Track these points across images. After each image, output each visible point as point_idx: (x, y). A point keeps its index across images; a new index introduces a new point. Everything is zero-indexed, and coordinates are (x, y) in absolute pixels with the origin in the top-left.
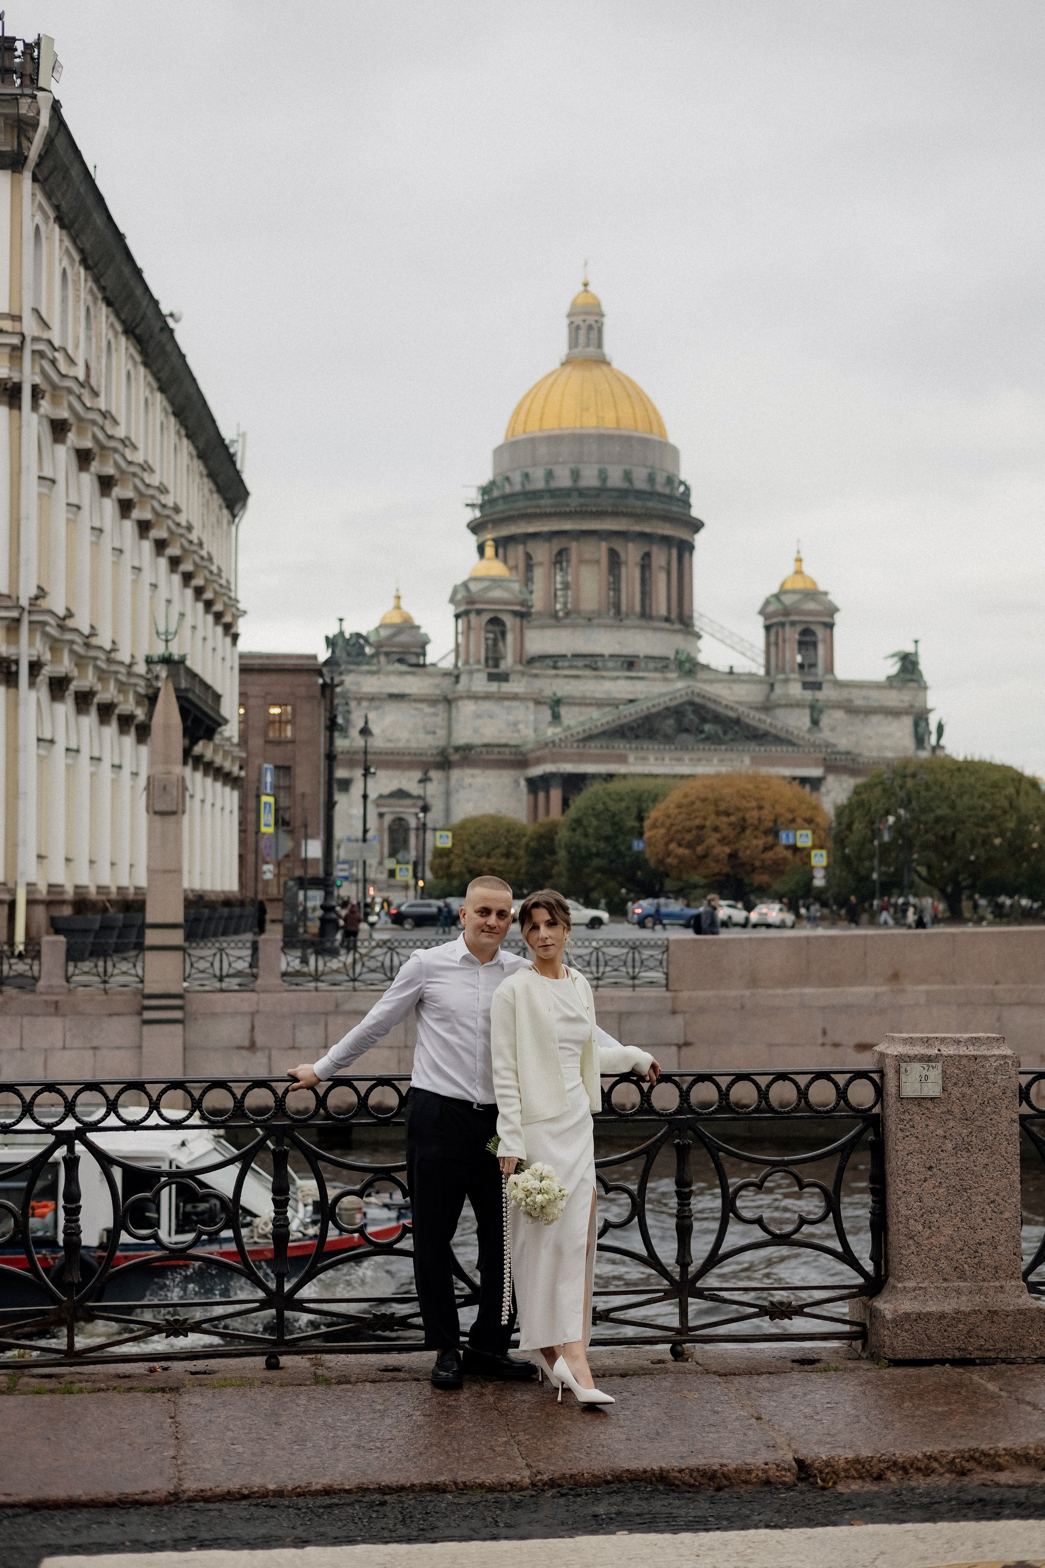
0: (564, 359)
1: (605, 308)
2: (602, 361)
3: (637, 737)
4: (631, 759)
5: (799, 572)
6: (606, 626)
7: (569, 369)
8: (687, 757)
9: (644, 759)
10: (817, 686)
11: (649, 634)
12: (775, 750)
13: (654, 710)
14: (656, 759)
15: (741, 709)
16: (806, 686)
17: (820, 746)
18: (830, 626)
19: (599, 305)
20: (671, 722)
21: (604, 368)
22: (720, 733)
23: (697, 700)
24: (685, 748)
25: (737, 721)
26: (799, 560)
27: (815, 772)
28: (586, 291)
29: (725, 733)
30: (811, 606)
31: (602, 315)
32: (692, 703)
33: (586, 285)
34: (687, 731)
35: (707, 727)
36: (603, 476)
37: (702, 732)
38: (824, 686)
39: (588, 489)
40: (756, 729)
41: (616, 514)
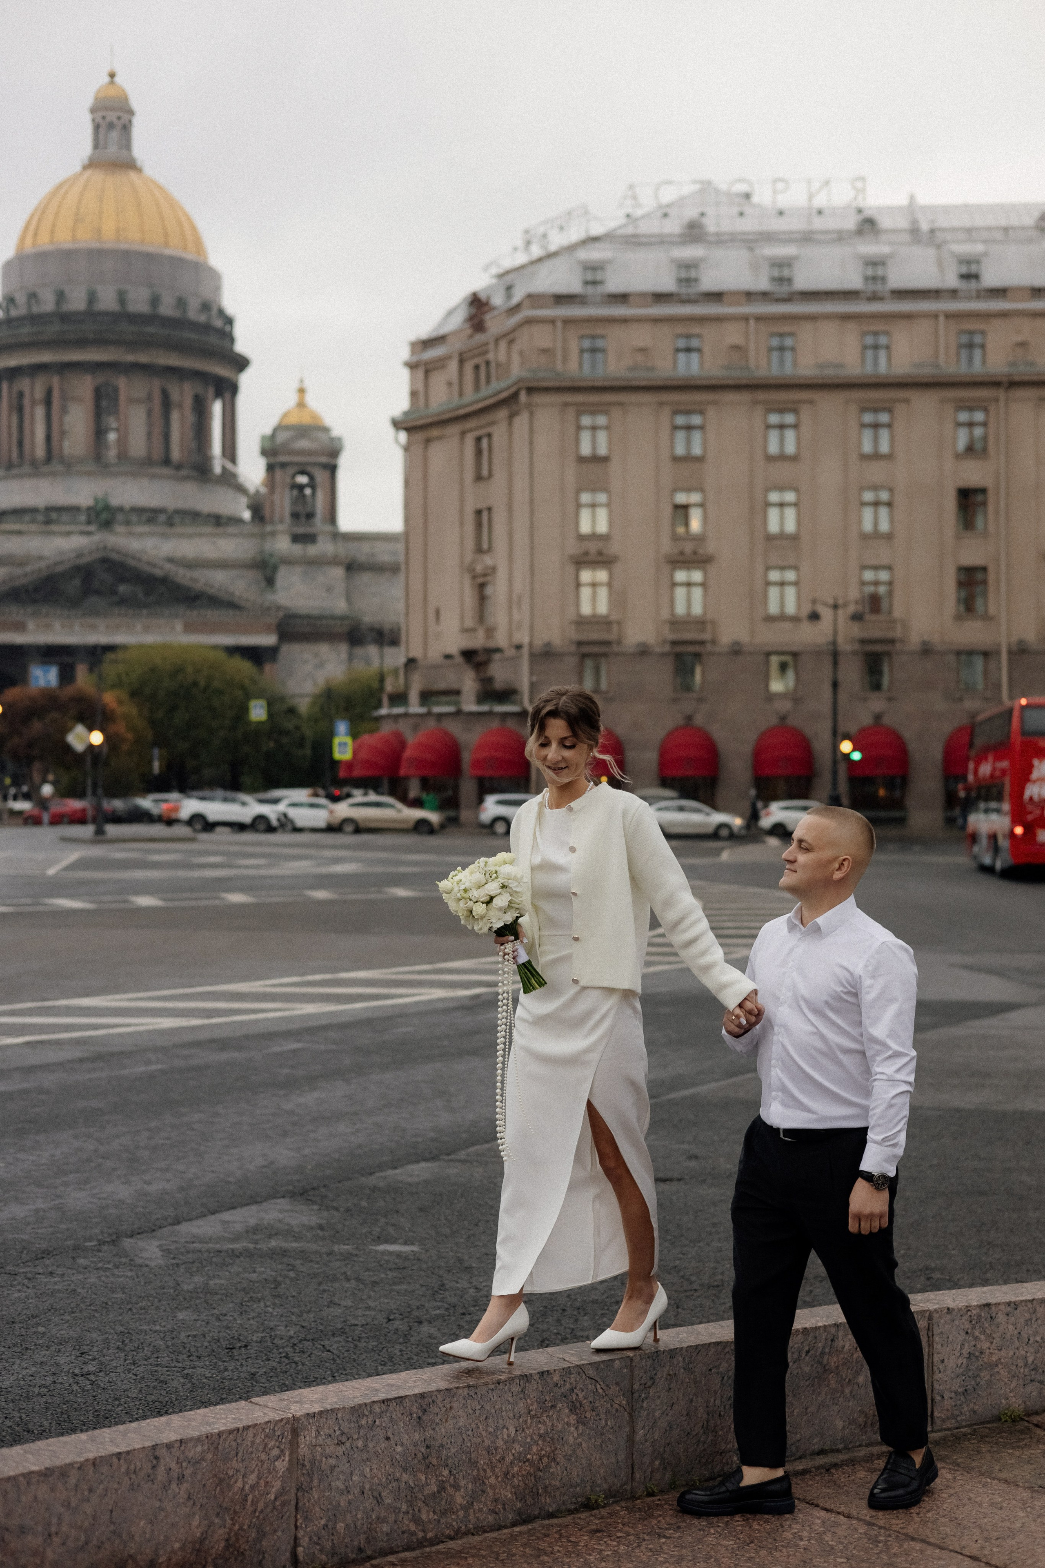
0: (86, 161)
1: (134, 104)
2: (129, 165)
3: (35, 601)
4: (31, 625)
5: (301, 405)
6: (89, 474)
7: (88, 173)
8: (101, 623)
9: (48, 626)
10: (308, 539)
11: (145, 482)
12: (213, 615)
13: (59, 569)
14: (63, 627)
15: (168, 566)
16: (296, 539)
17: (269, 609)
18: (332, 469)
19: (126, 99)
20: (77, 582)
21: (133, 175)
22: (141, 595)
23: (114, 556)
24: (94, 613)
25: (165, 580)
26: (302, 391)
27: (268, 640)
28: (112, 82)
29: (147, 594)
30: (303, 444)
31: (131, 113)
32: (105, 561)
33: (112, 75)
34: (98, 592)
35: (122, 589)
36: (92, 298)
37: (114, 593)
38: (320, 539)
39: (77, 313)
40: (189, 589)
41: (100, 342)
